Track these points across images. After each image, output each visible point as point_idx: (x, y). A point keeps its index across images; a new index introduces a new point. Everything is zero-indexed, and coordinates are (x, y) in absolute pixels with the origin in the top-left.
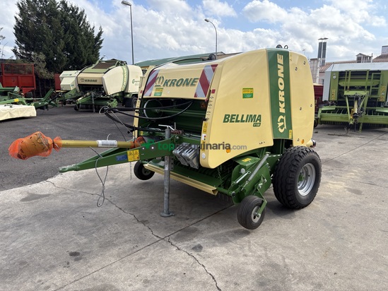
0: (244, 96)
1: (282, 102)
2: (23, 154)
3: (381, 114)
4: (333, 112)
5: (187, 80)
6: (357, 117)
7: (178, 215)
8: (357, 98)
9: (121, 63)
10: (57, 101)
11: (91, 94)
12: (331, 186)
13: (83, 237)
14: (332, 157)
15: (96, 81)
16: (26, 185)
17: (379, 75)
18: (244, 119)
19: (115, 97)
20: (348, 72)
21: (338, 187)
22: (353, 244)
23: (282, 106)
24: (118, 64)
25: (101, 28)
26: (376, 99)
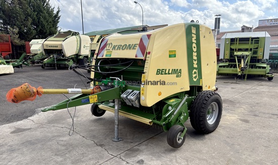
0: (170, 56)
1: (195, 60)
2: (16, 99)
3: (260, 67)
4: (227, 66)
5: (130, 45)
6: (243, 70)
7: (125, 140)
8: (243, 57)
9: (75, 34)
10: (29, 61)
11: (53, 56)
12: (229, 117)
13: (59, 157)
14: (227, 98)
15: (57, 47)
16: (12, 122)
17: (258, 41)
18: (170, 72)
19: (72, 58)
20: (237, 39)
21: (233, 118)
22: (246, 156)
23: (195, 62)
24: (73, 34)
25: (58, 8)
26: (256, 57)
